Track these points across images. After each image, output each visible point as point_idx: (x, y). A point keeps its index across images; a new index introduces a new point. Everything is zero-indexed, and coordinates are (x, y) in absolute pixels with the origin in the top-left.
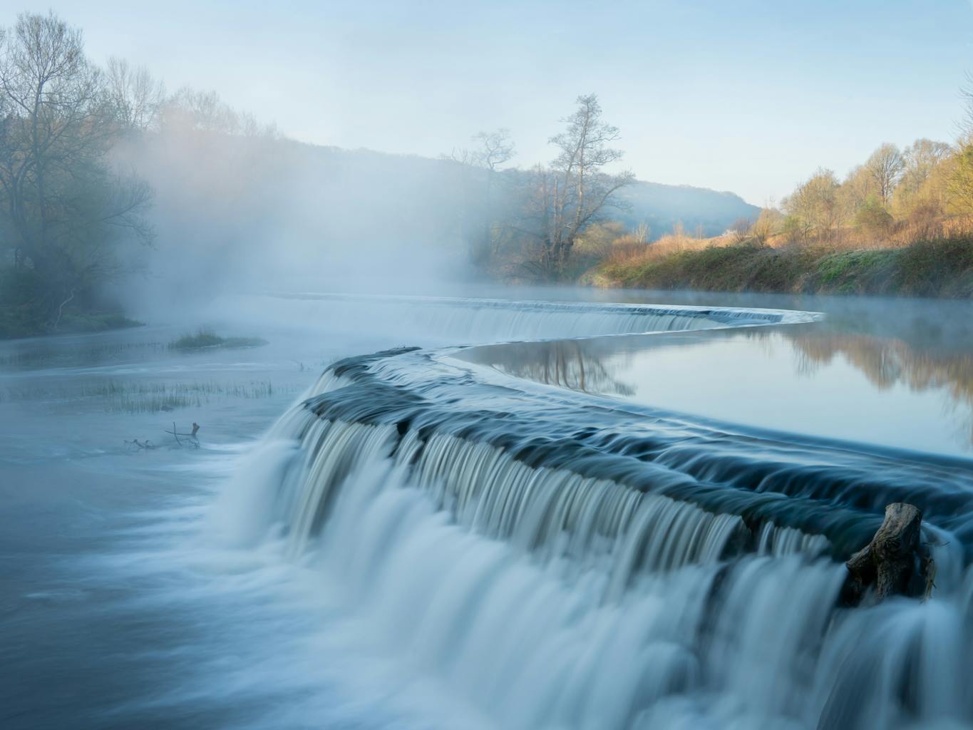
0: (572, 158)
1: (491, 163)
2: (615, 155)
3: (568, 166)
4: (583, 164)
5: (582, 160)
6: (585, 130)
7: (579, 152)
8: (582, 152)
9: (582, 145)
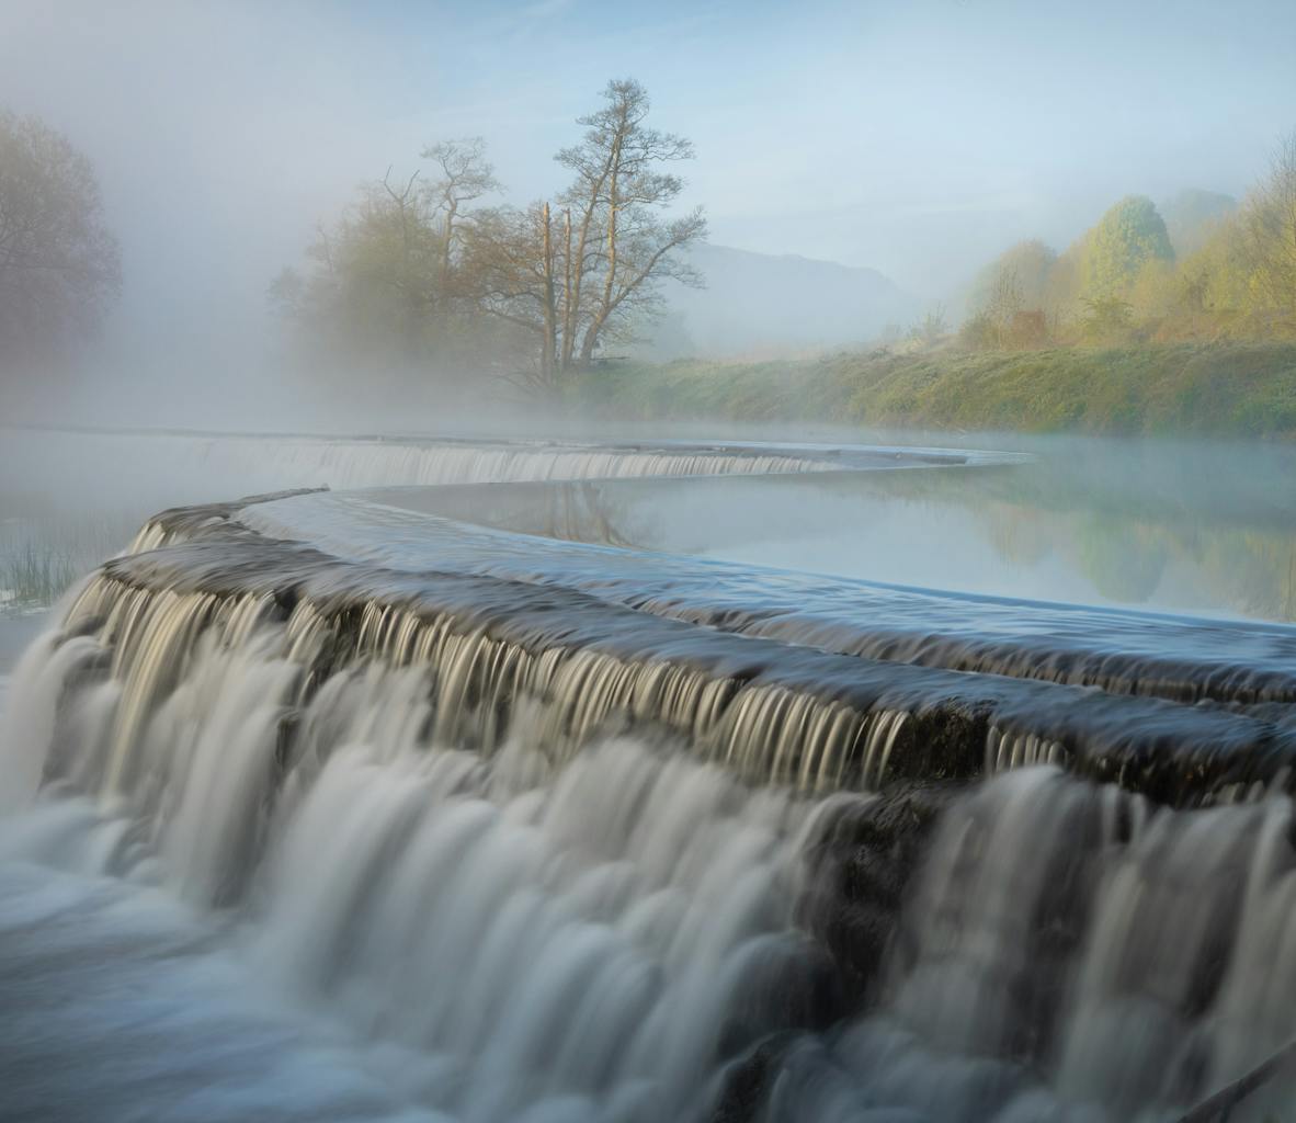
0: (596, 191)
1: (452, 199)
2: (672, 185)
3: (589, 204)
4: (616, 200)
5: (614, 192)
6: (620, 139)
7: (609, 179)
8: (615, 179)
9: (613, 167)
